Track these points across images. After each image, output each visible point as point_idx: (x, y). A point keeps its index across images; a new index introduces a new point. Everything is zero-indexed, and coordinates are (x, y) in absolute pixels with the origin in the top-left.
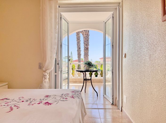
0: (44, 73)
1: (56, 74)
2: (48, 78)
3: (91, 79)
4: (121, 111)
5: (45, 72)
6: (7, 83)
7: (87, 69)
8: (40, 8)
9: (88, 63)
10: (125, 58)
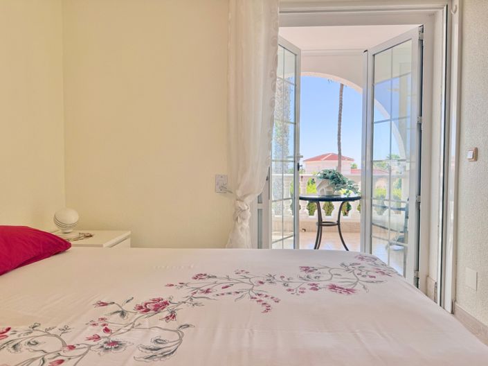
0: (239, 204)
1: (260, 206)
2: (249, 217)
3: (338, 223)
4: (453, 312)
5: (241, 200)
6: (129, 233)
7: (329, 192)
8: (230, 17)
9: (331, 174)
10: (476, 160)
